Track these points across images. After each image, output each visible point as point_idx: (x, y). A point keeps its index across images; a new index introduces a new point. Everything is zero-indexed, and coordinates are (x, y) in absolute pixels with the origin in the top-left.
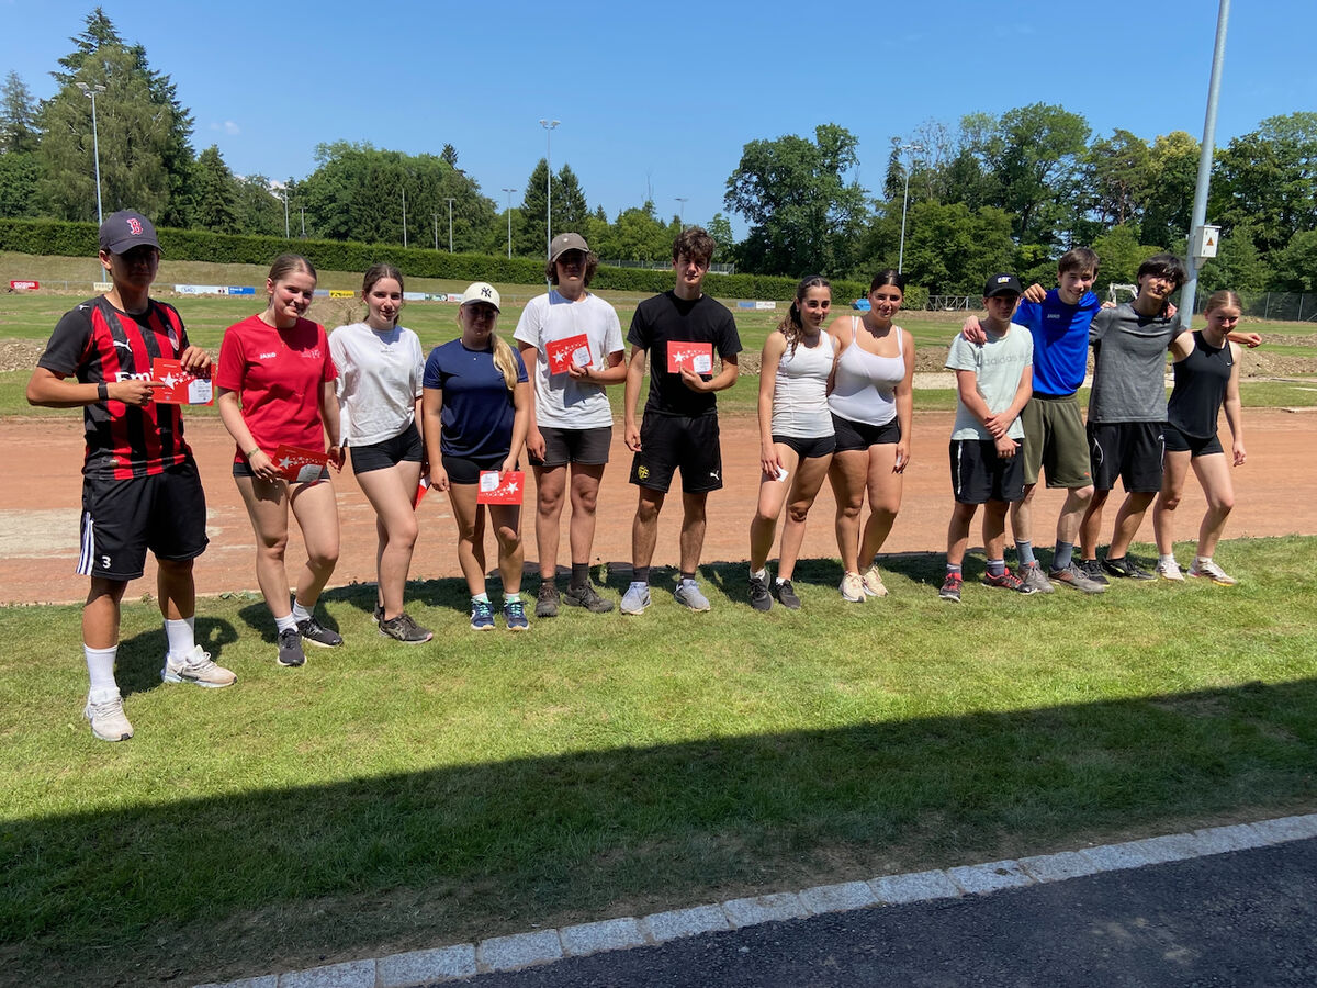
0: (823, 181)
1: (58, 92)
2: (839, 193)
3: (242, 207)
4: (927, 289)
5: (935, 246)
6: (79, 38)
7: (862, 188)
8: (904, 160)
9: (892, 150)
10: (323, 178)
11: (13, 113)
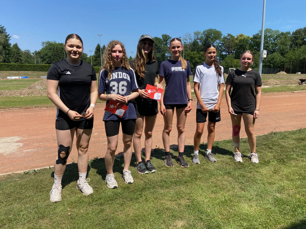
0: (164, 47)
10: (44, 50)
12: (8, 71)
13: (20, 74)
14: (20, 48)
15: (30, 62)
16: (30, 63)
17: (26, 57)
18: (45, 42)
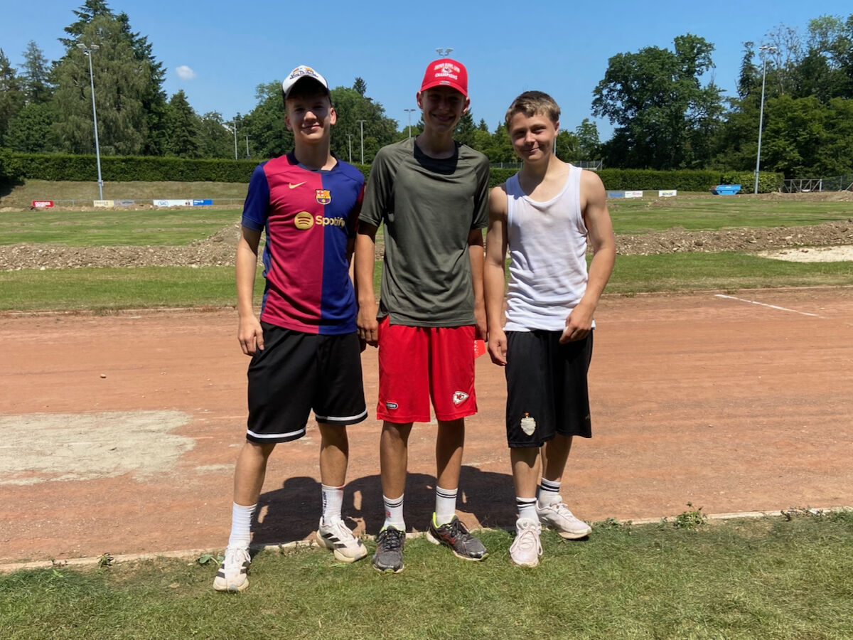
0: (682, 84)
1: (65, 54)
2: (697, 94)
3: (202, 137)
4: (781, 174)
5: (788, 135)
6: (79, 11)
7: (718, 88)
8: (756, 61)
9: (745, 53)
10: (262, 112)
11: (33, 73)
12: (155, 183)
13: (190, 192)
15: (220, 153)
16: (221, 157)
17: (209, 134)
18: (267, 84)
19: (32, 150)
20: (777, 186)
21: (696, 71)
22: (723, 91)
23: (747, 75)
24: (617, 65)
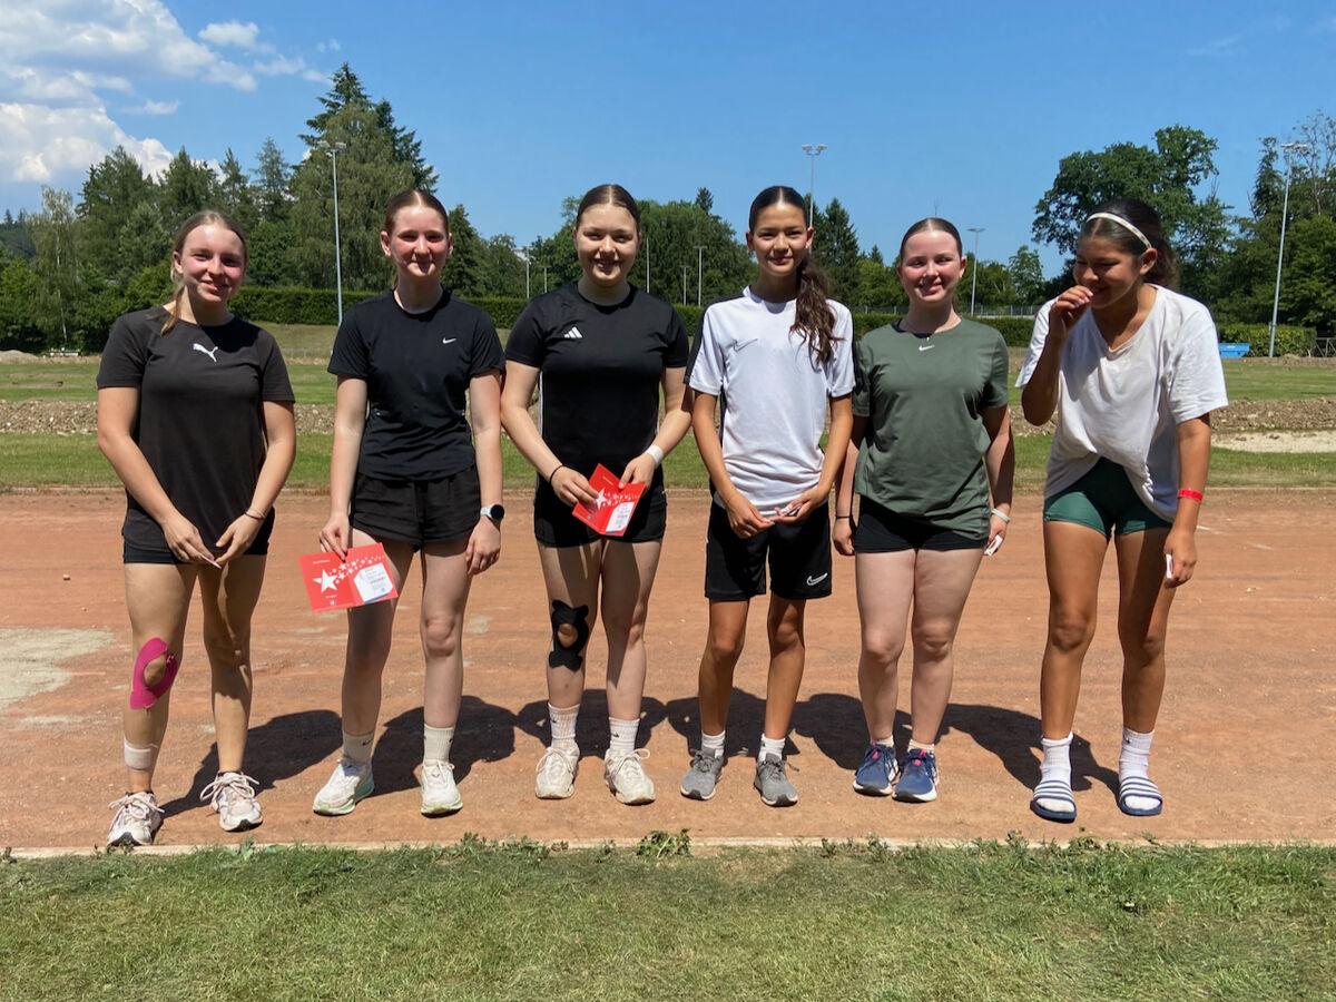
0: (1166, 197)
1: (307, 155)
2: (1189, 211)
3: (486, 269)
4: (1313, 330)
6: (327, 98)
7: (1221, 204)
8: (1279, 166)
9: (1264, 154)
11: (269, 181)
14: (471, 229)
15: (509, 290)
16: (510, 295)
17: (495, 265)
19: (264, 284)
20: (1306, 348)
21: (1188, 178)
22: (1229, 207)
23: (1265, 186)
24: (1072, 169)
